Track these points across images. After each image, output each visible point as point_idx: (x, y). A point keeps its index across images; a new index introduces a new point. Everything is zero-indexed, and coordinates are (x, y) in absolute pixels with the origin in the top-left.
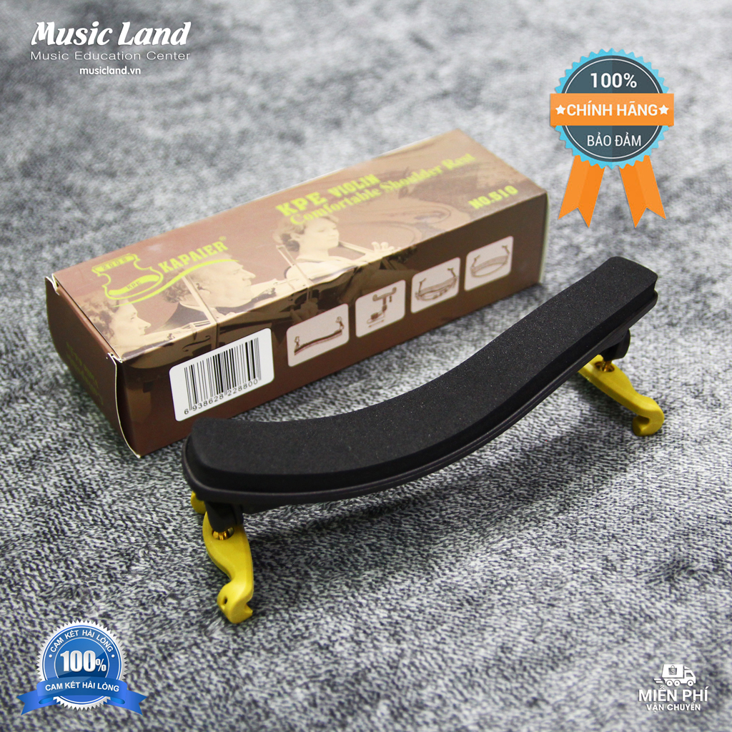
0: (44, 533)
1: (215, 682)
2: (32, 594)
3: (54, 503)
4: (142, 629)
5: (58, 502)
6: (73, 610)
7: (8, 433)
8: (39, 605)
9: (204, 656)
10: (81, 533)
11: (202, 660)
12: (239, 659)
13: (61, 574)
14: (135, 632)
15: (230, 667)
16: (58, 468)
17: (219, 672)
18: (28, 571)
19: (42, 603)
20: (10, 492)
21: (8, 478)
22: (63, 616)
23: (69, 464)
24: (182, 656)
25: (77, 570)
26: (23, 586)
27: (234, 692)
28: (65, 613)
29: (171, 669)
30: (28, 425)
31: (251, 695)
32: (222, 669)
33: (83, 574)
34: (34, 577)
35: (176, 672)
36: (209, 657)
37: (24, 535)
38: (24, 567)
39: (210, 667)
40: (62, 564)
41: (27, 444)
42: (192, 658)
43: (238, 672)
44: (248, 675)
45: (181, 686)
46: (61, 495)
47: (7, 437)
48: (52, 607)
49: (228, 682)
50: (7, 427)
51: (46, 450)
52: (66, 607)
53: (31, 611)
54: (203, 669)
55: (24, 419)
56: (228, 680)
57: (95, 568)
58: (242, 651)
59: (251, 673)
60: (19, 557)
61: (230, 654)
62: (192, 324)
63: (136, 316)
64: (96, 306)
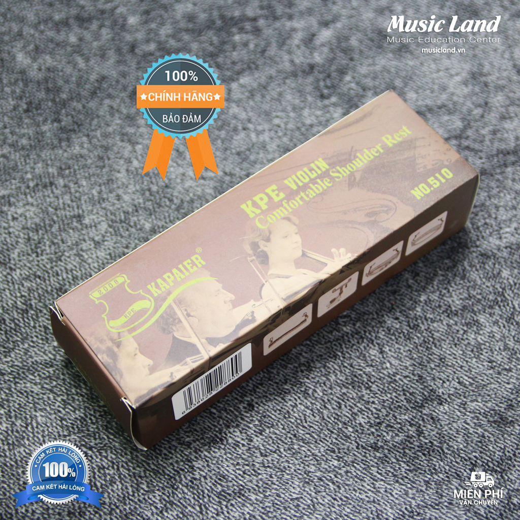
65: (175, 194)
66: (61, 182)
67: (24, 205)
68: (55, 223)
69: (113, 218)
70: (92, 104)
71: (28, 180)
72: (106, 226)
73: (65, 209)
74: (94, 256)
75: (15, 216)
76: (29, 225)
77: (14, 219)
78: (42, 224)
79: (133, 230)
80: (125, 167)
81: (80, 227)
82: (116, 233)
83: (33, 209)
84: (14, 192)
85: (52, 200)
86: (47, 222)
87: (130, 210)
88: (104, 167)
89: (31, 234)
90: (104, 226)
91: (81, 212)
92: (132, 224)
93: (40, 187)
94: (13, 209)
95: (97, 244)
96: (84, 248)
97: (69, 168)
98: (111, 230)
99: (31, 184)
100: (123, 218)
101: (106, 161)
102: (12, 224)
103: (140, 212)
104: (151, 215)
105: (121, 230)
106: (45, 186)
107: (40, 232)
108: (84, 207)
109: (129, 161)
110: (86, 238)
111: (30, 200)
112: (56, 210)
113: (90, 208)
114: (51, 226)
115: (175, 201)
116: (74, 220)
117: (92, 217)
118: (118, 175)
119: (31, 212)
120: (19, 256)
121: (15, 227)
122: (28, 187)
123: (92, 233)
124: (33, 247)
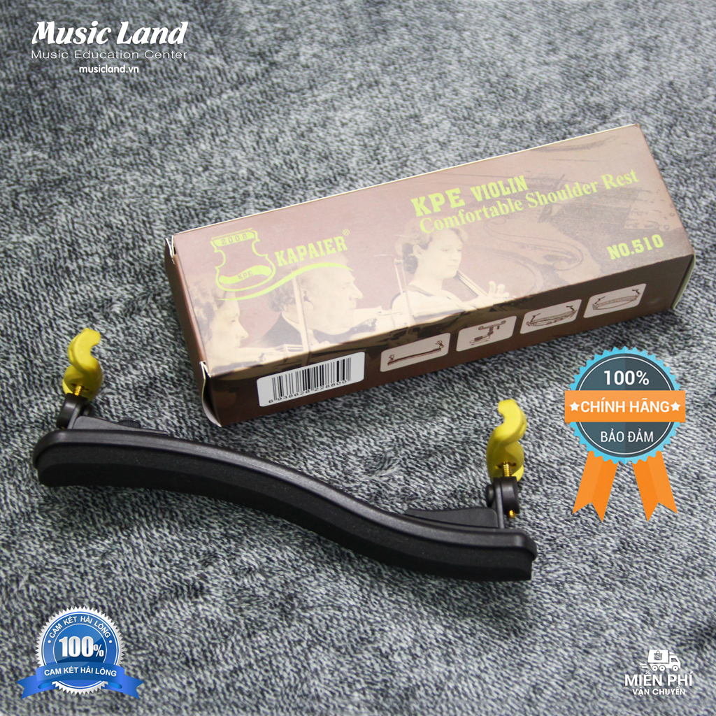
1: (288, 670)
2: (140, 541)
4: (232, 600)
6: (175, 565)
7: (128, 351)
8: (146, 554)
9: (282, 641)
11: (280, 645)
12: (311, 652)
14: (227, 602)
15: (302, 658)
17: (293, 660)
19: (149, 552)
21: (125, 405)
22: (166, 570)
24: (264, 637)
27: (302, 684)
28: (168, 567)
29: (253, 647)
30: (149, 344)
31: (316, 690)
32: (295, 658)
35: (257, 652)
36: (286, 644)
38: (133, 511)
39: (286, 653)
41: (146, 368)
42: (272, 640)
43: (308, 664)
44: (316, 670)
47: (127, 355)
48: (157, 559)
49: (298, 673)
50: (128, 343)
52: (170, 561)
54: (280, 654)
55: (144, 337)
56: (300, 670)
59: (319, 668)
60: (130, 500)
61: (304, 644)
62: (286, 346)
63: (237, 319)
64: (204, 294)
65: (519, 83)
66: (387, 80)
67: (352, 108)
68: (390, 125)
69: (455, 114)
71: (350, 80)
72: (449, 125)
73: (398, 109)
74: (443, 158)
75: (344, 121)
76: (361, 130)
77: (343, 125)
78: (377, 128)
79: (480, 126)
80: (456, 58)
81: (420, 128)
82: (462, 131)
83: (363, 112)
84: (336, 95)
85: (382, 100)
86: (382, 126)
87: (473, 105)
88: (432, 59)
89: (366, 140)
90: (446, 125)
91: (417, 111)
92: (478, 120)
93: (365, 87)
94: (339, 113)
95: (443, 145)
96: (430, 151)
97: (394, 64)
98: (456, 128)
99: (355, 85)
100: (466, 114)
101: (434, 53)
102: (342, 130)
103: (484, 106)
104: (496, 108)
105: (467, 127)
106: (370, 86)
107: (376, 137)
108: (419, 105)
109: (458, 51)
110: (430, 139)
111: (357, 102)
112: (388, 111)
113: (426, 106)
114: (386, 129)
115: (521, 91)
116: (412, 120)
117: (430, 116)
118: (451, 67)
119: (361, 115)
120: (358, 164)
121: (347, 133)
122: (351, 88)
123: (435, 133)
124: (372, 154)
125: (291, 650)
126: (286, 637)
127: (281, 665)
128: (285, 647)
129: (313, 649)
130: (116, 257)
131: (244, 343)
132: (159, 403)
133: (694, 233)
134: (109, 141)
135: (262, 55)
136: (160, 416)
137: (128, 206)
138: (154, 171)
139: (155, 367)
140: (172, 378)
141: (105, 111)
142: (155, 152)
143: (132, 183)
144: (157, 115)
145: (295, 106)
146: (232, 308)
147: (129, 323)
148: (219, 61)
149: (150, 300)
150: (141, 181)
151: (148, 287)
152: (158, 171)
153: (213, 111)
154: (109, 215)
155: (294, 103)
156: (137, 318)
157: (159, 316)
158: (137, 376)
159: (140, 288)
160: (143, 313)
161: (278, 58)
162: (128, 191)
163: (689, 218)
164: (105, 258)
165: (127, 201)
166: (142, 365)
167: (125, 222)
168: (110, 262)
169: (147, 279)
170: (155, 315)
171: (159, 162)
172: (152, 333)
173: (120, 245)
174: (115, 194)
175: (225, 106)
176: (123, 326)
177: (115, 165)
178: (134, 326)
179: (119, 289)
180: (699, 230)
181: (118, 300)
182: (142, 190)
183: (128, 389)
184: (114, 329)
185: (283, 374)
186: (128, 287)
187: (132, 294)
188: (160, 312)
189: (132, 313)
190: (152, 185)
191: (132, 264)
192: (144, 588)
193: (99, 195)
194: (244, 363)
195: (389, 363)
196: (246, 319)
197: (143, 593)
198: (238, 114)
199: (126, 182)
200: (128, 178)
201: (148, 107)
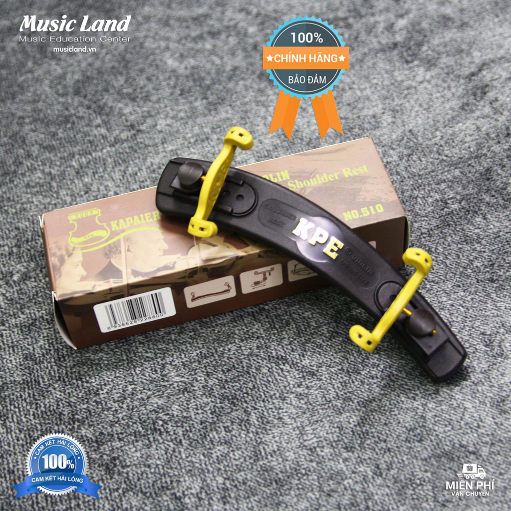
0: (27, 381)
3: (38, 361)
5: (40, 360)
7: (20, 303)
8: (15, 433)
9: (105, 489)
10: (50, 385)
11: (103, 492)
12: (125, 496)
13: (31, 413)
15: (118, 501)
16: (45, 335)
17: (111, 502)
18: (12, 407)
19: (17, 431)
20: (13, 347)
21: (13, 337)
23: (52, 333)
25: (42, 412)
26: (8, 418)
30: (34, 298)
32: (112, 500)
33: (45, 416)
34: (15, 412)
36: (108, 491)
37: (15, 381)
38: (11, 404)
39: (107, 497)
40: (34, 406)
41: (30, 313)
43: (122, 505)
45: (86, 507)
46: (43, 355)
47: (19, 306)
48: (22, 435)
50: (20, 299)
51: (41, 319)
52: (30, 437)
53: (9, 436)
54: (102, 498)
55: (31, 294)
57: (53, 413)
58: (128, 491)
60: (9, 397)
62: (112, 280)
63: (80, 264)
64: (59, 249)
65: (304, 135)
66: (215, 137)
69: (259, 155)
70: (231, 85)
71: (189, 138)
80: (263, 122)
84: (179, 147)
85: (210, 149)
87: (271, 149)
88: (246, 123)
93: (199, 142)
97: (220, 127)
99: (192, 140)
100: (266, 154)
101: (247, 120)
103: (279, 149)
104: (287, 150)
106: (203, 141)
109: (265, 118)
111: (192, 150)
115: (305, 139)
117: (242, 156)
118: (258, 128)
122: (190, 143)
125: (111, 495)
126: (108, 486)
127: (101, 506)
128: (106, 493)
129: (126, 494)
130: (19, 247)
131: (83, 279)
132: (36, 334)
133: (423, 219)
134: (25, 179)
135: (132, 126)
136: (36, 343)
137: (32, 216)
138: (52, 196)
139: (37, 313)
140: (47, 319)
141: (24, 162)
142: (54, 184)
143: (36, 203)
144: (58, 163)
145: (151, 154)
146: (78, 257)
147: (22, 286)
148: (103, 131)
149: (38, 272)
150: (42, 201)
151: (38, 264)
152: (55, 195)
153: (96, 159)
154: (18, 222)
155: (150, 152)
156: (28, 282)
157: (43, 281)
158: (24, 319)
159: (33, 265)
160: (33, 280)
161: (143, 127)
162: (33, 207)
163: (420, 210)
164: (12, 247)
165: (31, 214)
166: (28, 311)
167: (28, 226)
168: (15, 250)
169: (38, 259)
170: (40, 281)
171: (56, 189)
172: (37, 292)
173: (23, 239)
174: (25, 209)
175: (104, 156)
176: (18, 288)
177: (27, 193)
178: (25, 287)
179: (18, 266)
180: (427, 217)
181: (17, 272)
182: (42, 206)
183: (17, 327)
184: (11, 291)
185: (112, 303)
186: (25, 264)
187: (27, 268)
188: (44, 279)
189: (25, 280)
190: (49, 203)
191: (29, 250)
192: (10, 455)
193: (14, 211)
194: (82, 292)
195: (193, 300)
196: (86, 264)
197: (9, 458)
198: (112, 160)
199: (33, 202)
200: (34, 200)
201: (53, 159)
